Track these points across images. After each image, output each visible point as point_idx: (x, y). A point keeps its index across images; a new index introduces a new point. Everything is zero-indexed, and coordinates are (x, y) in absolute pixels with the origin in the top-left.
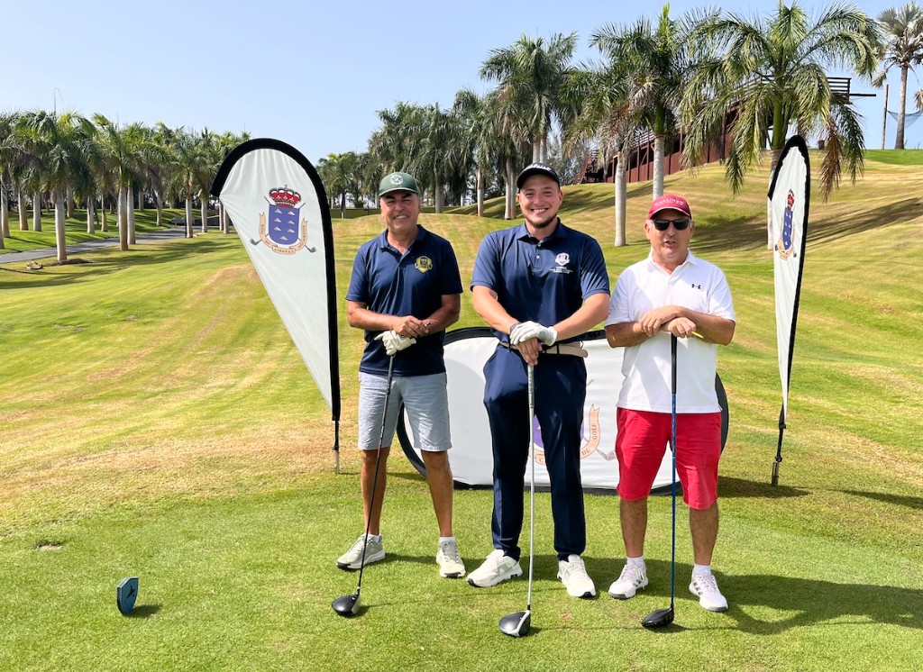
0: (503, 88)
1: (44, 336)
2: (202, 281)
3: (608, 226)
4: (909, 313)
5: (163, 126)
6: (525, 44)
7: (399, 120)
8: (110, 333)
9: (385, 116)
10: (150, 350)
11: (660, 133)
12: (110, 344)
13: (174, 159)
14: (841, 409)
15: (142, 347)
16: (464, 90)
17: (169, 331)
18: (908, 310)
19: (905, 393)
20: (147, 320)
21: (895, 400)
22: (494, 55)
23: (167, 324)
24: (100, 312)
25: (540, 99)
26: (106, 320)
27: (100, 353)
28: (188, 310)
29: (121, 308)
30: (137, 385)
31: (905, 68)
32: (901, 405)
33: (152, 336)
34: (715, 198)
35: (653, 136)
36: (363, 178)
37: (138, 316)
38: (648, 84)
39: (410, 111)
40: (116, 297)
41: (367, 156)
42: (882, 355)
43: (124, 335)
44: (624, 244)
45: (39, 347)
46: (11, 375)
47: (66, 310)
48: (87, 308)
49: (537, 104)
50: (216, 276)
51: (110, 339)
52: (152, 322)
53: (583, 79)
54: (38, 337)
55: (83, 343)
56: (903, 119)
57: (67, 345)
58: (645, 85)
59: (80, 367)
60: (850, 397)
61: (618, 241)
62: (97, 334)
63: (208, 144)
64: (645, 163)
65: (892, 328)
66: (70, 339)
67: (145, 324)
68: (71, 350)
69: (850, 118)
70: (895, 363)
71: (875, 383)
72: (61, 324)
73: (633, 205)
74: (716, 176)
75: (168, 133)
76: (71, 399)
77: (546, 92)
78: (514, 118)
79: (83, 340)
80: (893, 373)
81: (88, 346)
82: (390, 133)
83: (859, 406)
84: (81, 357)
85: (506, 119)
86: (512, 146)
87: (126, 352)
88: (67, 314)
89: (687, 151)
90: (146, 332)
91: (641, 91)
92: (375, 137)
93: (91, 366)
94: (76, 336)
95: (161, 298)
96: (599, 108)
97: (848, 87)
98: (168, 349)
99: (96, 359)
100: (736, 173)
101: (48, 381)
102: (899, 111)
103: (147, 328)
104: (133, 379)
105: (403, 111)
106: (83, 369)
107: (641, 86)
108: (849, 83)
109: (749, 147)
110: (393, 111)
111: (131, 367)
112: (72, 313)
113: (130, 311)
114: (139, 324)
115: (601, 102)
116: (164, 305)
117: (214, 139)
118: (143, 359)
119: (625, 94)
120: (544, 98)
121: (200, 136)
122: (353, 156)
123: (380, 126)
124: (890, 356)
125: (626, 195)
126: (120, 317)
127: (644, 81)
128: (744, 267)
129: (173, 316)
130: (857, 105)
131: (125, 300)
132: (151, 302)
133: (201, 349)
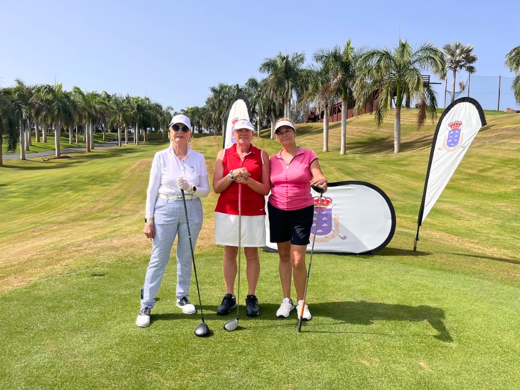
0: (270, 77)
1: (56, 191)
2: (131, 166)
3: (320, 142)
4: (461, 182)
5: (106, 93)
6: (281, 57)
7: (220, 92)
8: (88, 190)
9: (214, 90)
10: (109, 198)
11: (345, 99)
12: (89, 195)
13: (113, 109)
14: (435, 222)
15: (105, 196)
16: (251, 78)
17: (117, 189)
18: (460, 180)
19: (462, 216)
20: (106, 184)
21: (459, 218)
22: (266, 61)
23: (115, 186)
24: (82, 180)
25: (288, 82)
26: (85, 184)
27: (85, 199)
28: (124, 180)
29: (92, 178)
30: (105, 213)
31: (455, 71)
32: (462, 221)
33: (109, 191)
34: (369, 130)
35: (340, 100)
36: (202, 119)
37: (101, 182)
38: (340, 76)
39: (226, 87)
40: (89, 173)
41: (204, 109)
42: (449, 200)
43: (95, 191)
44: (327, 151)
45: (54, 197)
46: (43, 209)
47: (65, 179)
48: (75, 178)
49: (287, 86)
50: (137, 164)
51: (89, 193)
52: (108, 185)
53: (309, 73)
54: (53, 192)
55: (76, 195)
56: (454, 94)
57: (68, 196)
58: (338, 77)
59: (75, 205)
60: (438, 217)
61: (325, 149)
62: (82, 190)
63: (129, 102)
64: (336, 113)
65: (453, 188)
66: (69, 193)
67: (105, 186)
68: (70, 198)
69: (431, 93)
70: (456, 203)
71: (449, 211)
72: (63, 186)
73: (331, 133)
74: (370, 120)
75: (108, 96)
76: (75, 220)
77: (291, 79)
78: (276, 92)
79: (76, 193)
80: (456, 207)
81: (78, 196)
82: (216, 98)
83: (443, 221)
84: (75, 201)
85: (272, 92)
86: (274, 104)
87: (97, 199)
88: (65, 181)
89: (356, 107)
90: (106, 189)
91: (336, 80)
92: (209, 100)
93: (81, 205)
94: (72, 191)
95: (112, 174)
96: (317, 87)
97: (429, 80)
98: (117, 197)
99: (83, 202)
100: (380, 117)
101: (61, 212)
102: (452, 91)
103: (106, 188)
104: (103, 211)
105: (222, 87)
106: (78, 206)
107: (336, 77)
108: (429, 78)
109: (385, 106)
110: (217, 87)
111: (101, 205)
112: (68, 181)
113: (97, 180)
114: (102, 186)
115: (317, 84)
116: (113, 177)
117: (132, 99)
118: (106, 202)
119: (328, 80)
120: (290, 82)
121: (125, 99)
122: (197, 108)
123: (211, 94)
124: (454, 200)
125: (328, 128)
126: (92, 182)
127: (337, 75)
128: (384, 161)
129: (118, 182)
130: (434, 88)
131: (93, 175)
132: (107, 176)
133: (134, 197)
